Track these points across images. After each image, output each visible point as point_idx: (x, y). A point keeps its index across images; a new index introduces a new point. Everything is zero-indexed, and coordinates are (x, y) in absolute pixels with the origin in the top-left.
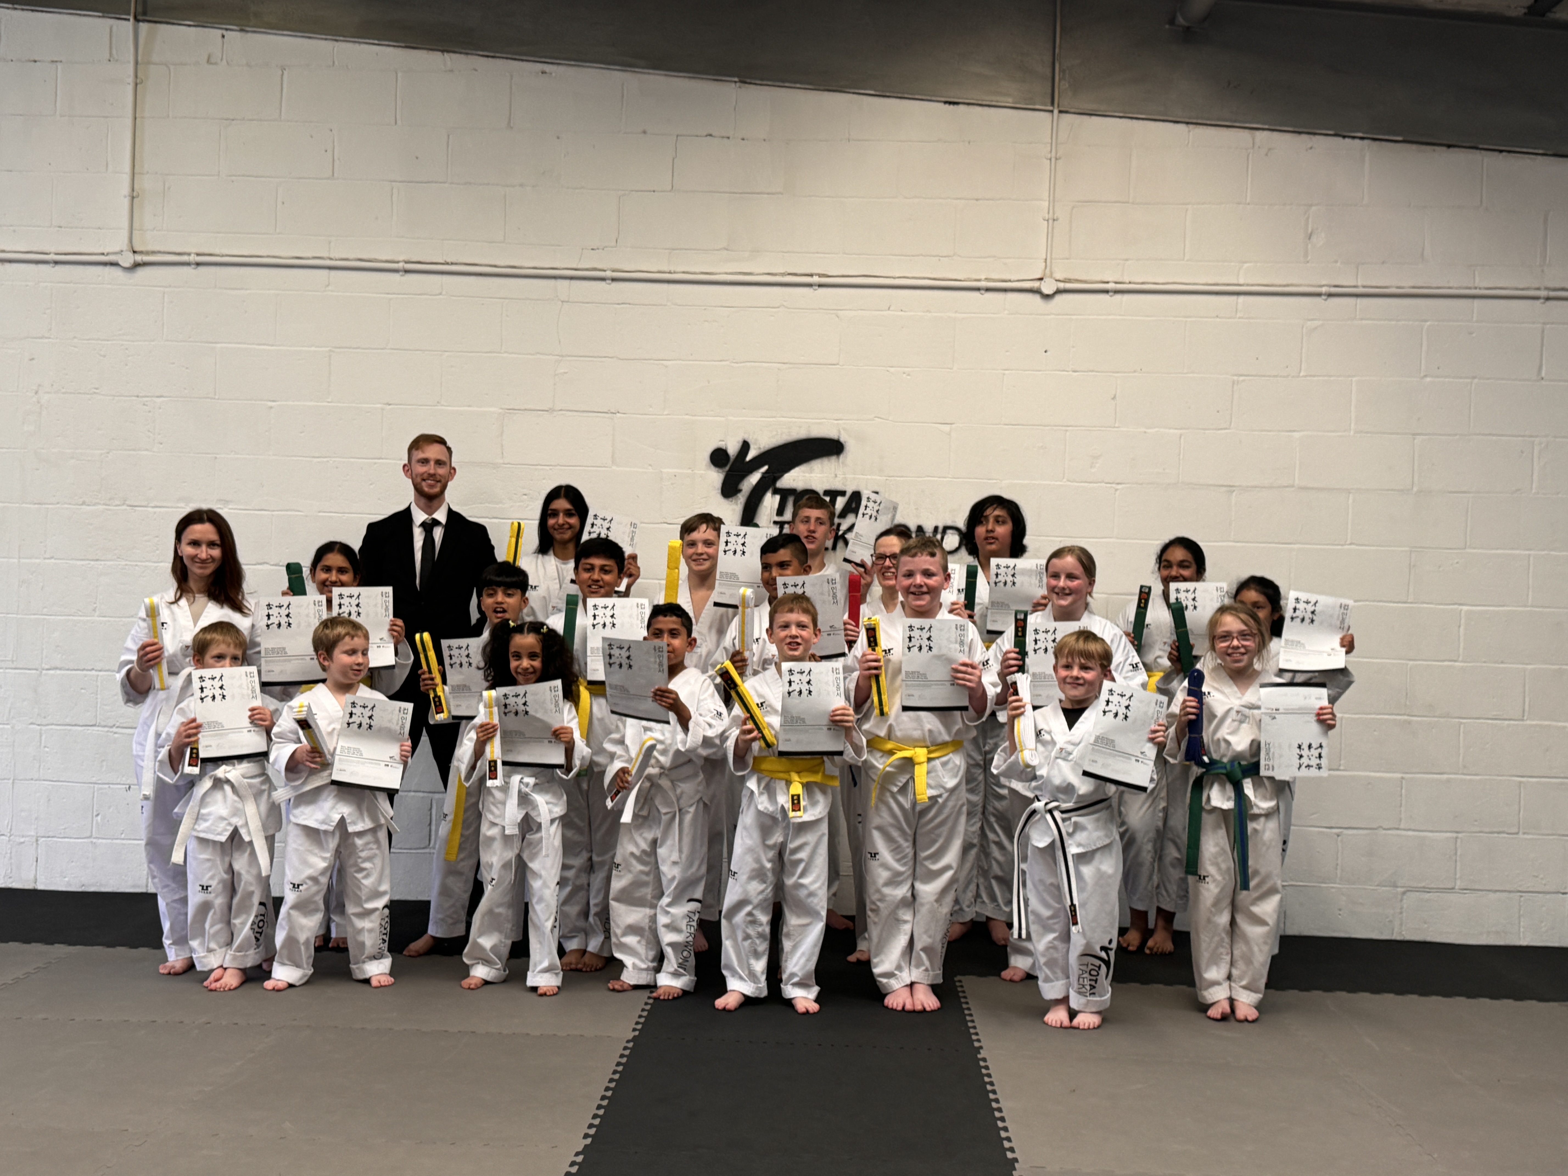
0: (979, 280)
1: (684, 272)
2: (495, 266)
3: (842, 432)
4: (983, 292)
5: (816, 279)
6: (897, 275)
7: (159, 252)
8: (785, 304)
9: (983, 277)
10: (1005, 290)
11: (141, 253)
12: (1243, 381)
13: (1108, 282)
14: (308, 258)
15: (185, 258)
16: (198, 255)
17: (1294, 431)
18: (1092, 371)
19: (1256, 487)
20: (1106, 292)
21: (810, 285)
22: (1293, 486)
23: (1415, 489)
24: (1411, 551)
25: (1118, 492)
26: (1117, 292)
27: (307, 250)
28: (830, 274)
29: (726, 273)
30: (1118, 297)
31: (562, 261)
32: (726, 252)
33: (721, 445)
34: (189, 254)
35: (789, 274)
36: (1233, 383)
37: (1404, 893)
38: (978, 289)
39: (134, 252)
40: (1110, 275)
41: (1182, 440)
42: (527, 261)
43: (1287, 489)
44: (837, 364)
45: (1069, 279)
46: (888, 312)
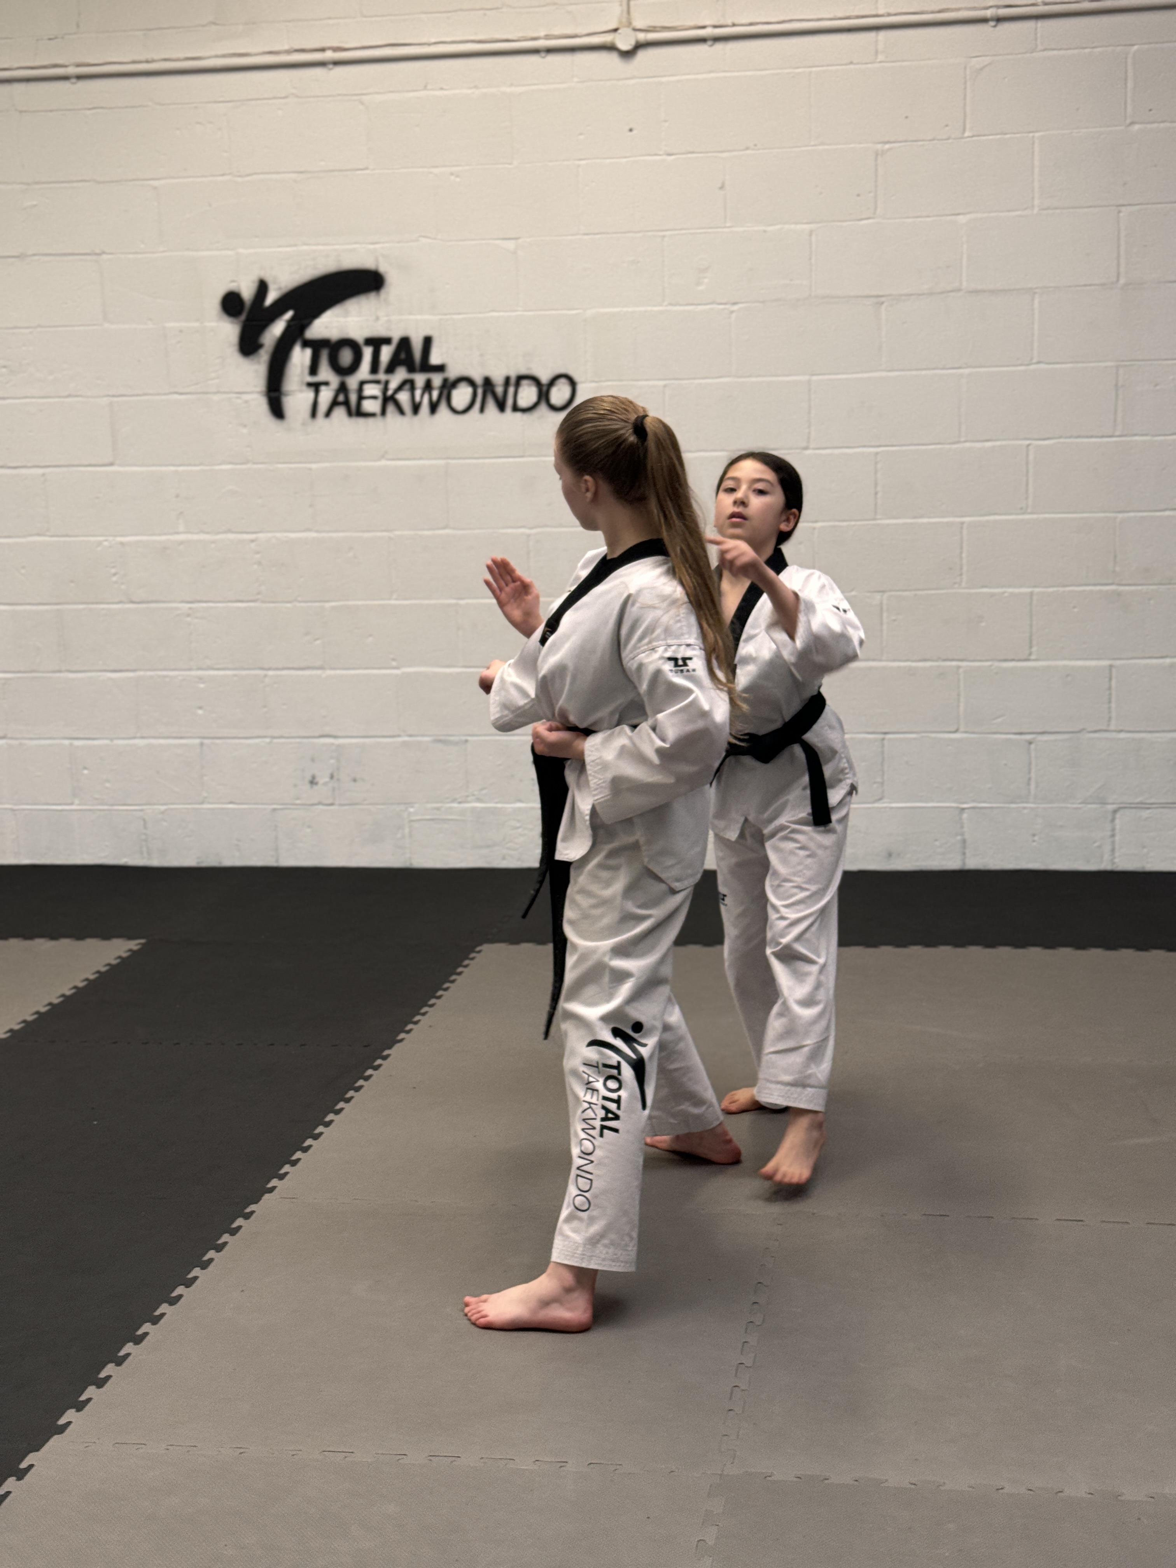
0: (537, 39)
1: (164, 60)
3: (381, 260)
4: (543, 54)
5: (329, 55)
6: (433, 40)
8: (294, 92)
9: (542, 34)
10: (573, 50)
12: (889, 150)
13: (704, 27)
17: (958, 214)
18: (692, 152)
19: (911, 295)
20: (702, 40)
21: (322, 64)
22: (959, 290)
23: (1122, 281)
24: (1117, 367)
25: (734, 315)
26: (717, 39)
28: (347, 45)
29: (216, 53)
30: (719, 46)
31: (14, 58)
32: (213, 26)
33: (232, 287)
35: (296, 51)
36: (877, 155)
37: (1115, 812)
38: (535, 51)
40: (708, 16)
41: (813, 238)
43: (952, 294)
44: (366, 169)
45: (655, 27)
46: (426, 92)
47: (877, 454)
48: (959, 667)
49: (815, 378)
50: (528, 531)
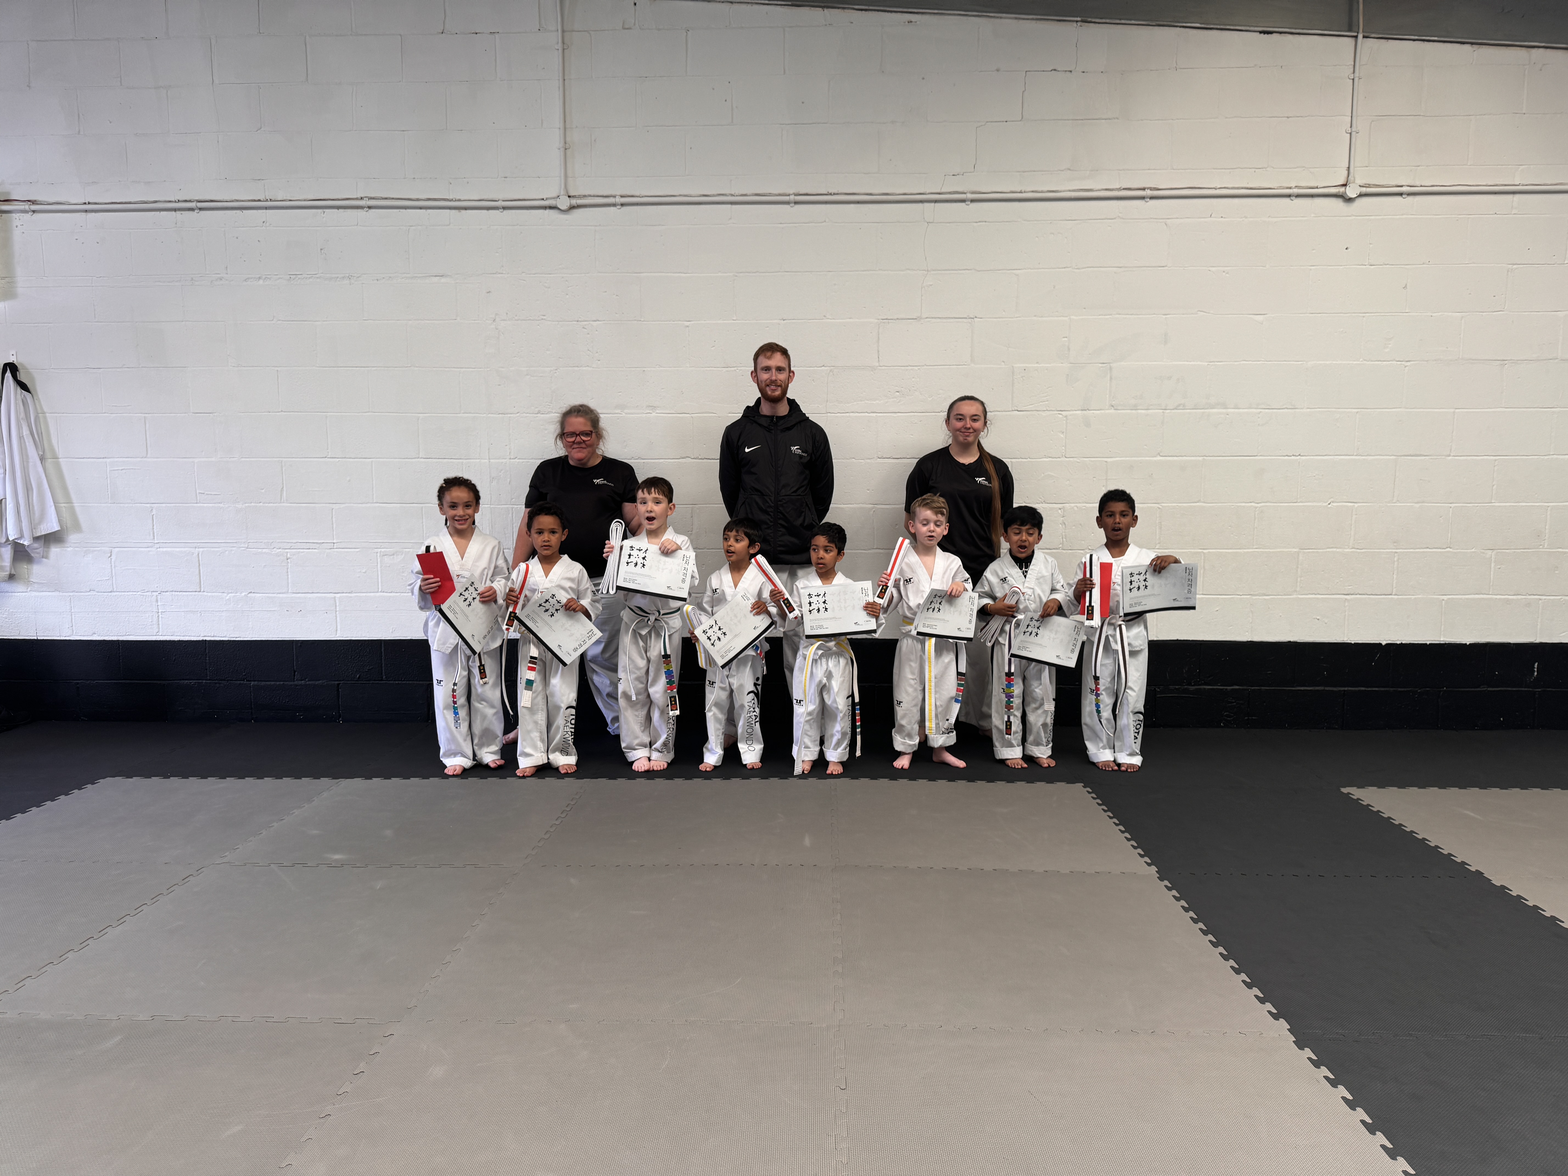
0: (1290, 188)
1: (1033, 192)
2: (871, 194)
4: (1293, 198)
5: (1149, 193)
6: (1219, 186)
7: (590, 196)
8: (1120, 215)
9: (1293, 185)
10: (1312, 196)
11: (574, 197)
13: (1402, 186)
14: (714, 196)
15: (611, 200)
16: (622, 196)
17: (1558, 311)
18: (1388, 264)
20: (1401, 194)
21: (1143, 198)
22: (1557, 359)
25: (1407, 368)
26: (1410, 194)
27: (712, 189)
28: (1160, 187)
29: (1070, 191)
30: (1410, 198)
31: (929, 187)
32: (1069, 171)
34: (614, 197)
35: (1124, 189)
36: (1508, 271)
38: (1289, 196)
39: (569, 197)
40: (1404, 179)
41: (1463, 322)
42: (898, 188)
43: (1551, 361)
44: (1166, 266)
45: (1369, 184)
46: (1210, 219)
47: (1495, 460)
48: (1540, 599)
49: (1457, 410)
50: (1257, 505)
